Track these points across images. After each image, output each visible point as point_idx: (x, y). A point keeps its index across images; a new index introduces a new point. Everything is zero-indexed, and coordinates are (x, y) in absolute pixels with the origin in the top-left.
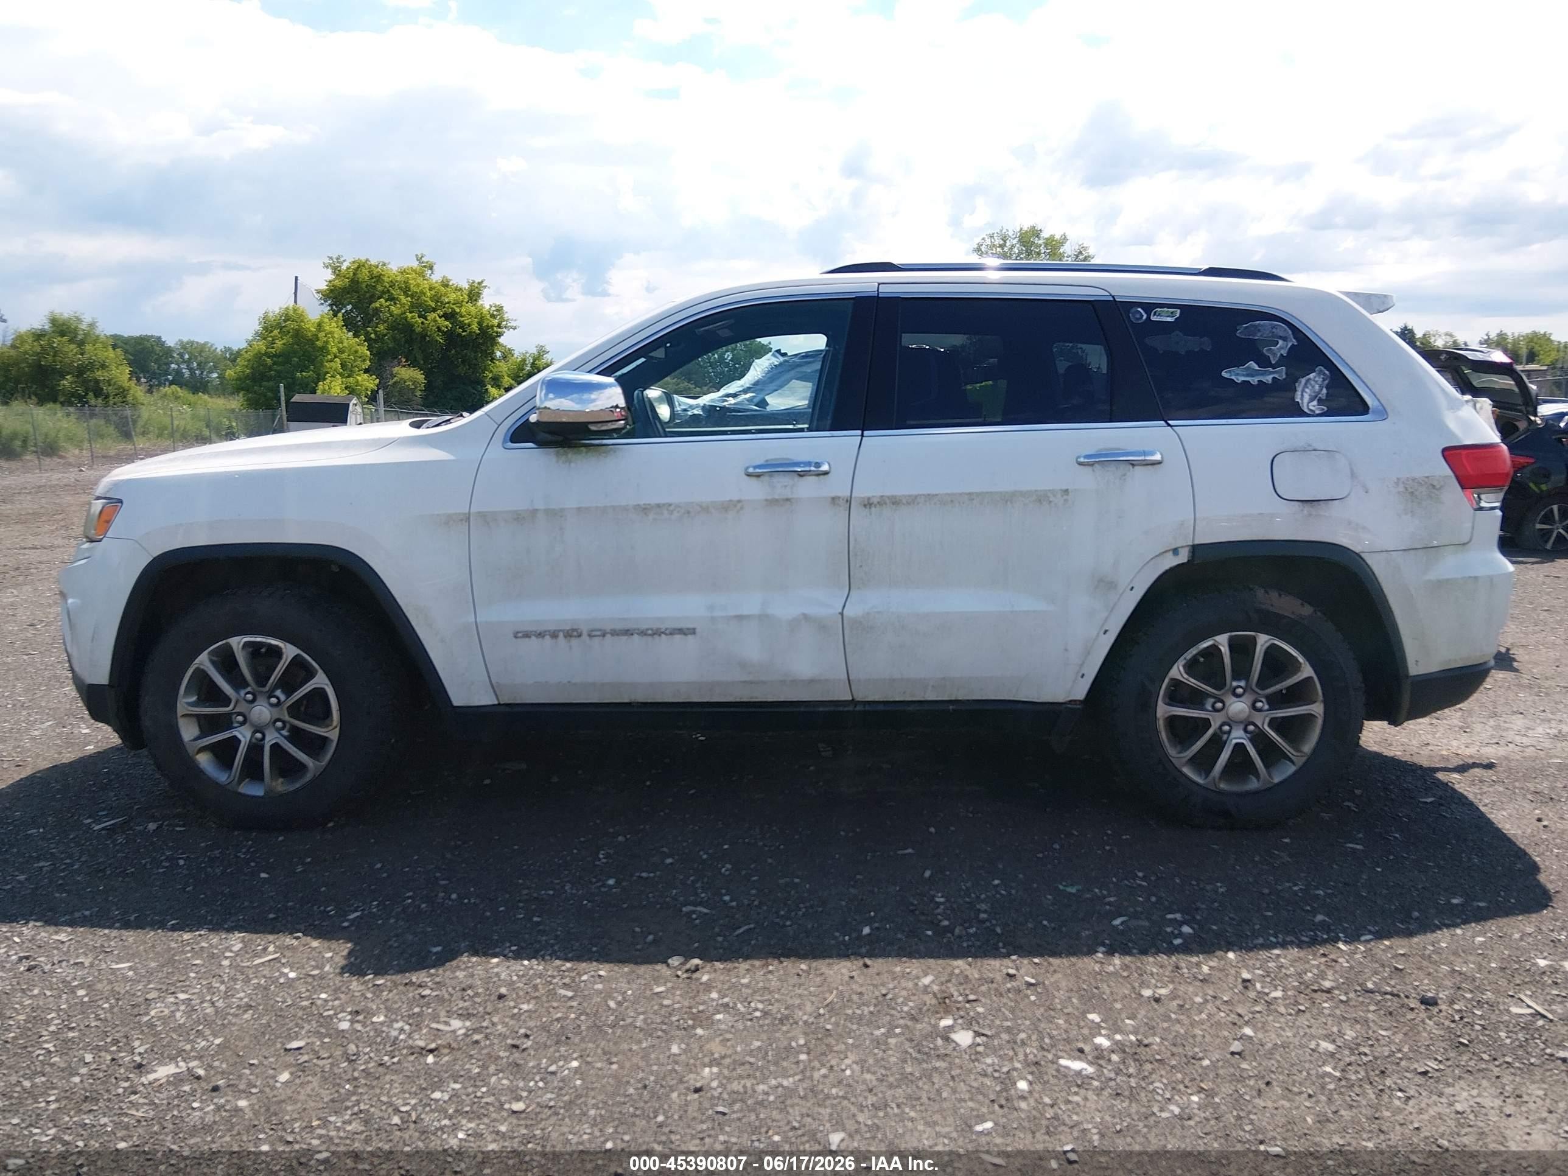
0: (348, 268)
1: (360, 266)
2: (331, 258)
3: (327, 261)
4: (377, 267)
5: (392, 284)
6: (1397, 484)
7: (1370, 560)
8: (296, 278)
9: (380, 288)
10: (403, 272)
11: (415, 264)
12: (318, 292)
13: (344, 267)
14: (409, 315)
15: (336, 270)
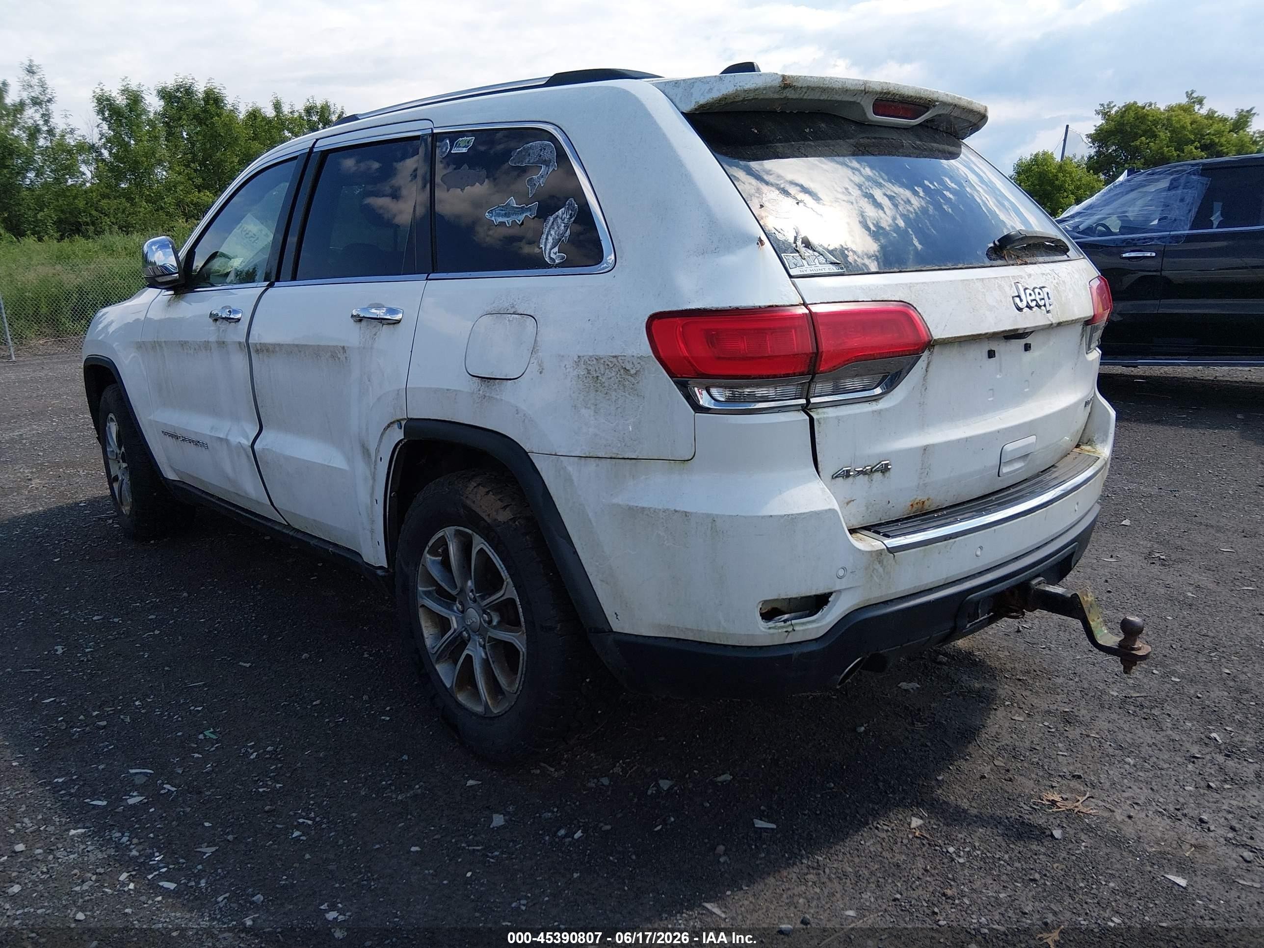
0: (1117, 112)
1: (1128, 108)
2: (1102, 105)
3: (1099, 108)
4: (1144, 108)
5: (1155, 123)
6: (577, 363)
7: (541, 464)
8: (1067, 126)
9: (1143, 127)
10: (1171, 109)
11: (1184, 100)
12: (1088, 136)
13: (1113, 112)
14: (1166, 149)
15: (1105, 115)
